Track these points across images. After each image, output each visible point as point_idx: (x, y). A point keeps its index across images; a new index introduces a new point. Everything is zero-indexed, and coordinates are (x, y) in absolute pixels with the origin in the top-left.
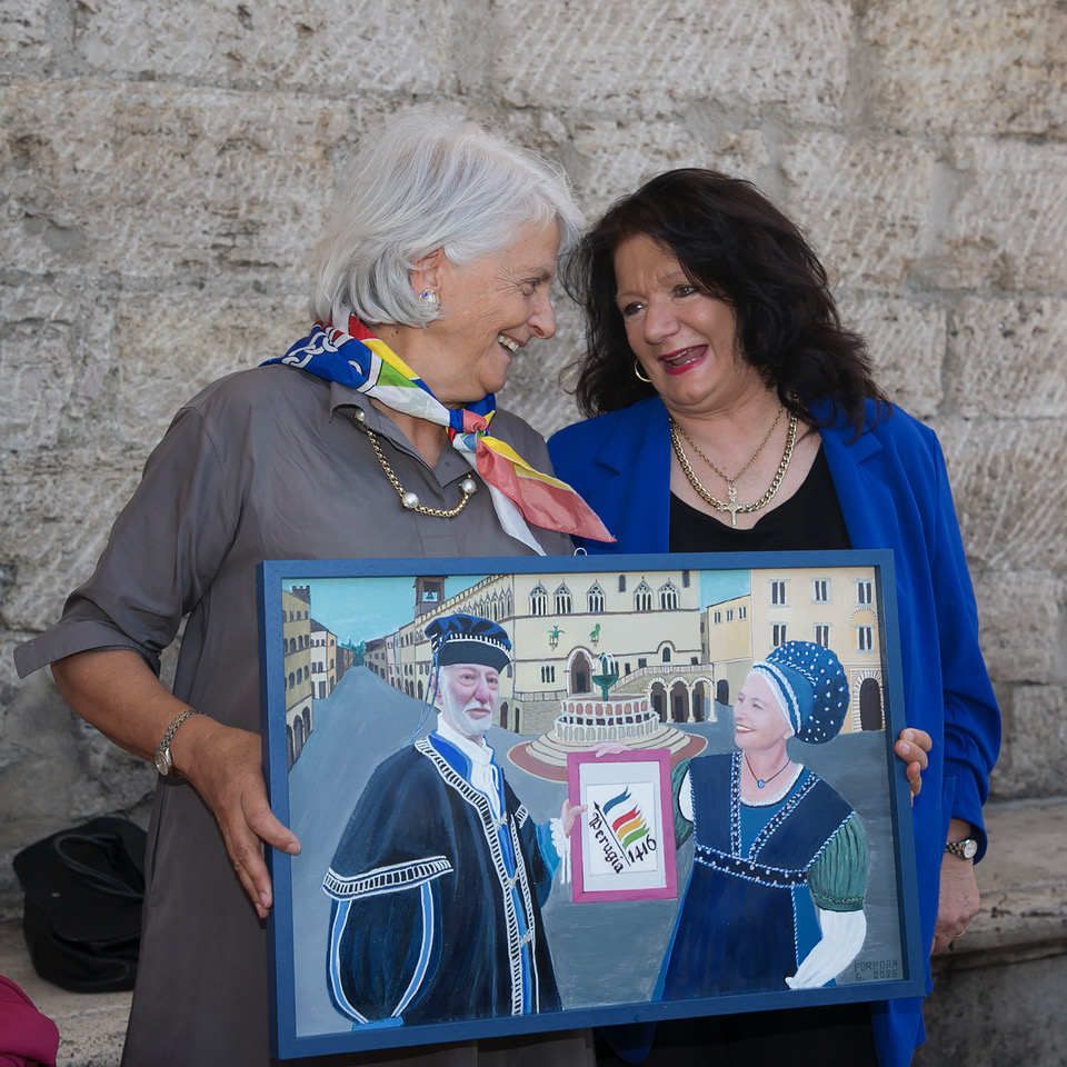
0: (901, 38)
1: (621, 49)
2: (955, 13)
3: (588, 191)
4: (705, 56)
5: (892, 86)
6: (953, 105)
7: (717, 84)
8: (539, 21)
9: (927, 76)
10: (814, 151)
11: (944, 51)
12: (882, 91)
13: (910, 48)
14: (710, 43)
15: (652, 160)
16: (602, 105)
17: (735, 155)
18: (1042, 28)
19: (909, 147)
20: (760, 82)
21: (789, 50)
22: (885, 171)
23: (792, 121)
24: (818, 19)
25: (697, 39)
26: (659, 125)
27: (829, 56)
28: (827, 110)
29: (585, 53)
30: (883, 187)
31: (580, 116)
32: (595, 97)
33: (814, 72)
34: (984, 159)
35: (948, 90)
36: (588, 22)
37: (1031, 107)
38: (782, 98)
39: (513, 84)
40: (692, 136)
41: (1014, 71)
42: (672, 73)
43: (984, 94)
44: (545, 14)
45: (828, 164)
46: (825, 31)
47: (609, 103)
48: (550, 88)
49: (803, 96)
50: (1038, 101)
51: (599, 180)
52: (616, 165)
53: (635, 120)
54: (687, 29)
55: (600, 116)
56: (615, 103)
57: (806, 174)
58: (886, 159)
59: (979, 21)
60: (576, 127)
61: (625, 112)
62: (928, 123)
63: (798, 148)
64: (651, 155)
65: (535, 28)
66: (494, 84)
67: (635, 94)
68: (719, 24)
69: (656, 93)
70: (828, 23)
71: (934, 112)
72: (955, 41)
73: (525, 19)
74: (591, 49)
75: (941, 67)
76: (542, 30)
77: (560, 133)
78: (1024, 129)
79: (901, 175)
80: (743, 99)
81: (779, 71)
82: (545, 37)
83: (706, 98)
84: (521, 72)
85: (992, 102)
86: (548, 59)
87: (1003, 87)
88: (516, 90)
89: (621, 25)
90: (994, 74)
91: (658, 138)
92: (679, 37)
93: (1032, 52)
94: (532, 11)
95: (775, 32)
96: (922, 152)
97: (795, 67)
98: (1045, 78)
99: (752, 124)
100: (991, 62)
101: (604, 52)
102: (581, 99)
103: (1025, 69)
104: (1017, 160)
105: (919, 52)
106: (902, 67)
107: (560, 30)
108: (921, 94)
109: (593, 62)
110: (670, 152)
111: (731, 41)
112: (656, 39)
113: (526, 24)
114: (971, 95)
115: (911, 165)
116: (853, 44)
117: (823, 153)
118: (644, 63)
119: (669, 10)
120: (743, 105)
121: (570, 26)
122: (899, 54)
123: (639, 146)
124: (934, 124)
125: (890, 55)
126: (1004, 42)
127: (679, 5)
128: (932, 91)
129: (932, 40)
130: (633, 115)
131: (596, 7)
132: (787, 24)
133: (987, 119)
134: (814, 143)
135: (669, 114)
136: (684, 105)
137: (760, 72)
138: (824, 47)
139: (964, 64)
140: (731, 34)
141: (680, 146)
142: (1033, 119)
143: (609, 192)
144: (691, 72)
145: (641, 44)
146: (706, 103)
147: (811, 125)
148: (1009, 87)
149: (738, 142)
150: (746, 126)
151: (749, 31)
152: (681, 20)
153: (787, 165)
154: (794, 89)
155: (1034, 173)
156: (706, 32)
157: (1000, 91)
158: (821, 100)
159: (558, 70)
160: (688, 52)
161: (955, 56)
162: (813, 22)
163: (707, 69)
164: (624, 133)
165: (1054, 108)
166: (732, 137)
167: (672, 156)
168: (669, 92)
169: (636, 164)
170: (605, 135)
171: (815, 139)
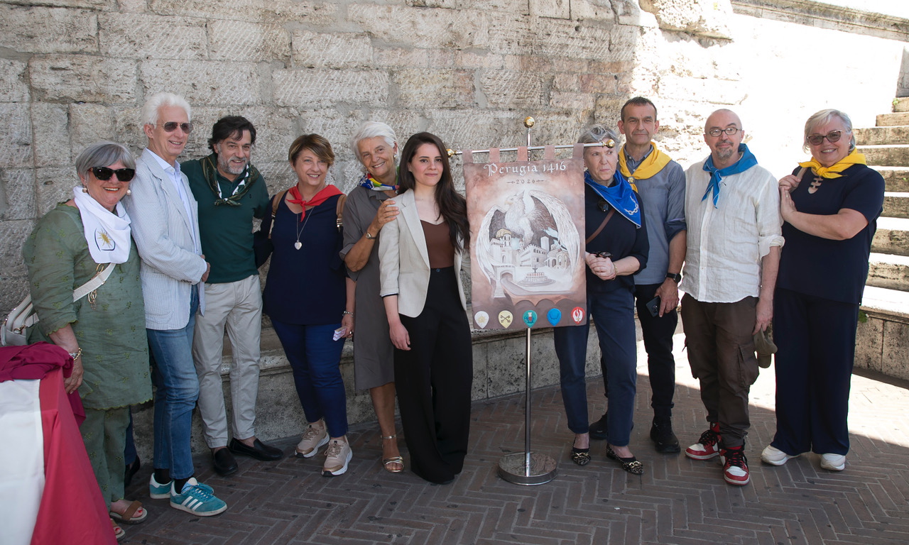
0: (405, 81)
1: (314, 88)
2: (422, 74)
5: (404, 95)
6: (424, 100)
8: (287, 82)
9: (415, 92)
11: (420, 85)
13: (409, 84)
16: (309, 105)
17: (353, 117)
18: (452, 77)
20: (360, 96)
21: (368, 86)
23: (371, 106)
24: (377, 77)
25: (338, 85)
26: (327, 110)
27: (381, 87)
28: (382, 103)
29: (302, 90)
31: (302, 108)
32: (307, 103)
34: (435, 115)
35: (422, 95)
36: (303, 81)
37: (450, 99)
38: (367, 100)
39: (280, 100)
41: (443, 89)
42: (331, 95)
43: (434, 96)
44: (289, 80)
46: (380, 81)
48: (292, 101)
50: (452, 98)
54: (335, 82)
55: (309, 108)
56: (313, 104)
59: (431, 76)
60: (301, 111)
61: (316, 106)
66: (275, 101)
67: (319, 101)
69: (326, 100)
71: (418, 102)
74: (304, 89)
75: (419, 89)
77: (296, 113)
78: (448, 106)
80: (354, 101)
81: (365, 92)
83: (342, 101)
84: (282, 97)
85: (437, 98)
86: (291, 93)
87: (440, 94)
91: (327, 113)
93: (449, 84)
97: (370, 91)
98: (454, 91)
100: (435, 87)
102: (302, 103)
103: (447, 89)
104: (447, 115)
105: (412, 85)
106: (407, 90)
107: (294, 84)
108: (413, 97)
109: (306, 93)
112: (325, 85)
113: (284, 83)
114: (430, 97)
116: (390, 84)
118: (321, 92)
121: (297, 83)
122: (405, 86)
124: (418, 105)
125: (403, 86)
126: (439, 81)
128: (416, 96)
129: (416, 82)
131: (305, 77)
132: (367, 79)
133: (436, 104)
135: (331, 106)
137: (359, 93)
138: (380, 85)
139: (427, 88)
140: (349, 82)
141: (335, 115)
142: (451, 103)
144: (337, 94)
145: (320, 87)
149: (354, 113)
150: (356, 108)
154: (371, 97)
157: (439, 95)
158: (380, 100)
161: (424, 85)
163: (342, 93)
164: (316, 112)
165: (457, 100)
166: (352, 112)
167: (333, 118)
168: (330, 100)
169: (321, 121)
170: (310, 113)
171: (379, 111)
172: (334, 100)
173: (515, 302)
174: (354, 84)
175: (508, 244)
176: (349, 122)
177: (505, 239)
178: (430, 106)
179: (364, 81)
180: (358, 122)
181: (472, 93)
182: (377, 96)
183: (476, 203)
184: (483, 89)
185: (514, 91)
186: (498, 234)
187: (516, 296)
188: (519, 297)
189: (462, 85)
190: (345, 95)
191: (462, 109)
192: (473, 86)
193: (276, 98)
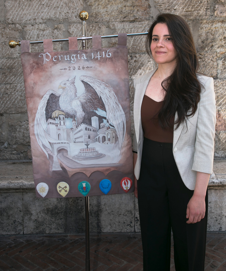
0: (96, 4)
1: (31, 11)
3: (27, 38)
4: (49, 11)
5: (94, 13)
6: (109, 16)
7: (52, 16)
8: (14, 8)
9: (102, 10)
10: (75, 27)
11: (106, 6)
12: (92, 15)
13: (98, 5)
14: (50, 8)
15: (39, 31)
16: (28, 22)
17: (58, 29)
19: (98, 25)
20: (62, 15)
21: (68, 8)
22: (92, 30)
23: (70, 22)
24: (74, 2)
25: (47, 8)
26: (40, 25)
27: (77, 9)
28: (77, 19)
29: (23, 13)
30: (92, 33)
31: (24, 24)
32: (27, 21)
33: (74, 12)
34: (118, 26)
35: (107, 13)
36: (24, 7)
37: (129, 15)
38: (67, 18)
39: (10, 20)
40: (48, 26)
41: (124, 8)
42: (42, 15)
43: (117, 13)
44: (15, 6)
45: (78, 30)
46: (76, 4)
47: (30, 22)
48: (17, 20)
49: (72, 17)
50: (131, 14)
51: (28, 36)
52: (31, 33)
53: (35, 24)
54: (45, 6)
55: (28, 24)
56: (31, 21)
57: (73, 32)
58: (92, 28)
60: (23, 26)
61: (33, 23)
62: (103, 20)
63: (71, 27)
64: (39, 30)
65: (13, 9)
66: (6, 20)
67: (35, 19)
68: (51, 5)
69: (39, 19)
70: (77, 2)
71: (104, 18)
72: (108, 3)
73: (11, 8)
74: (25, 12)
75: (106, 9)
76: (15, 9)
77: (20, 28)
78: (128, 20)
79: (96, 31)
80: (58, 18)
81: (66, 12)
82: (15, 11)
83: (50, 19)
84: (11, 17)
85: (119, 15)
86: (16, 14)
87: (122, 12)
88: (10, 21)
89: (31, 7)
90: (119, 9)
91: (40, 27)
92: (43, 8)
93: (128, 4)
94: (13, 6)
95: (64, 5)
96: (101, 26)
97: (69, 11)
98: (133, 9)
99: (61, 23)
100: (118, 7)
101: (28, 12)
102: (24, 21)
103: (127, 7)
104: (127, 26)
105: (100, 6)
106: (96, 9)
107: (18, 9)
108: (101, 14)
109: (26, 14)
110: (43, 29)
111: (54, 8)
112: (38, 9)
113: (11, 9)
114: (113, 13)
115: (99, 28)
116: (85, 6)
117: (77, 28)
118: (36, 13)
119: (40, 3)
120: (58, 20)
121: (20, 8)
122: (95, 7)
123: (36, 29)
124: (104, 20)
125: (93, 7)
126: (121, 2)
127: (42, 2)
128: (104, 14)
129: (103, 3)
130: (35, 23)
131: (25, 4)
132: (67, 3)
133: (118, 18)
134: (75, 26)
135: (42, 22)
136: (46, 21)
137: (61, 13)
138: (77, 7)
139: (111, 8)
140: (54, 6)
141: (45, 28)
142: (130, 18)
143: (31, 38)
144: (46, 14)
145: (35, 10)
146: (50, 20)
147: (74, 22)
148: (123, 11)
149: (58, 27)
150: (60, 23)
151: (58, 5)
152: (43, 5)
153: (69, 30)
154: (70, 16)
155: (131, 28)
156: (49, 6)
157: (121, 12)
158: (76, 17)
159: (19, 16)
160: (45, 11)
161: (109, 6)
162: (73, 2)
163: (49, 13)
164: (33, 27)
165: (135, 15)
166: (56, 26)
167: (44, 30)
168: (42, 18)
169: (36, 32)
170: (29, 27)
171: (75, 25)
172: (44, 18)
173: (70, 174)
174: (58, 7)
175: (62, 123)
176: (55, 32)
177: (60, 119)
178: (113, 20)
179: (65, 5)
180: (61, 32)
181: (148, 9)
182: (74, 15)
183: (33, 88)
184: (157, 6)
185: (183, 6)
186: (54, 115)
187: (71, 168)
188: (75, 170)
189: (139, 4)
190: (52, 14)
191: (140, 21)
192: (149, 5)
193: (7, 18)
